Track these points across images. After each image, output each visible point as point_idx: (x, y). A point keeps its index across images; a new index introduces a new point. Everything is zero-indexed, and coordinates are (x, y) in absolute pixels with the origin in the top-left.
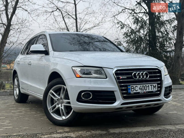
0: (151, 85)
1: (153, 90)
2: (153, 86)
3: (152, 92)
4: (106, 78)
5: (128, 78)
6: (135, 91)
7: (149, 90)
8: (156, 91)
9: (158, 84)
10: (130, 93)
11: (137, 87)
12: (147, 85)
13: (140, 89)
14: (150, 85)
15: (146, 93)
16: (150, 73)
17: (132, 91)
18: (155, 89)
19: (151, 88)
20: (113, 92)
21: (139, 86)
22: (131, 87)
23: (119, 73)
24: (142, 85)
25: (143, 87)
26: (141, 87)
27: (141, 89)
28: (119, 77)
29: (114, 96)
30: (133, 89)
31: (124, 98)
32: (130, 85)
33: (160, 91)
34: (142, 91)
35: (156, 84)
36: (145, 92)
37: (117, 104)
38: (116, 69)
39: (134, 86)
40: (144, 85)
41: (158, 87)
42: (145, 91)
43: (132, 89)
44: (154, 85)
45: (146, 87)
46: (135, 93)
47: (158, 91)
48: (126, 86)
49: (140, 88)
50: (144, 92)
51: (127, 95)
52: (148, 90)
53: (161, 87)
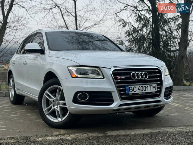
1: (152, 91)
2: (152, 87)
3: (152, 92)
4: (104, 78)
5: (126, 78)
6: (133, 92)
7: (148, 90)
8: (156, 92)
9: (158, 85)
10: (128, 94)
11: (136, 87)
12: (146, 86)
13: (138, 90)
14: (150, 86)
15: (145, 94)
16: (149, 73)
17: (130, 92)
18: (154, 89)
19: (150, 88)
20: (110, 93)
22: (130, 87)
23: (117, 73)
25: (142, 87)
26: (140, 88)
27: (140, 90)
28: (117, 77)
29: (112, 97)
30: (132, 89)
31: (122, 99)
32: (128, 86)
33: (160, 92)
34: (141, 92)
35: (156, 85)
37: (114, 105)
38: (113, 69)
39: (133, 87)
40: (143, 86)
41: (158, 88)
42: (143, 92)
43: (130, 89)
44: (154, 85)
45: (145, 87)
46: (133, 94)
47: (158, 92)
48: (125, 87)
49: (139, 89)
50: (143, 93)
51: (124, 96)
52: (147, 91)
53: (161, 88)
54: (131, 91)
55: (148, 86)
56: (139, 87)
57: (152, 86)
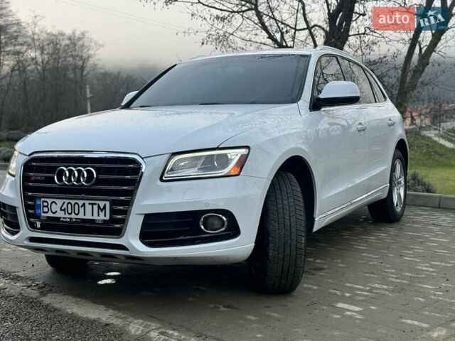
0: (93, 204)
1: (95, 217)
2: (96, 207)
3: (93, 221)
6: (50, 214)
7: (85, 215)
8: (105, 221)
9: (113, 203)
12: (81, 203)
13: (61, 210)
14: (90, 204)
15: (76, 221)
17: (44, 212)
18: (102, 214)
19: (92, 210)
20: (15, 209)
21: (60, 202)
22: (44, 202)
24: (67, 201)
25: (70, 205)
26: (65, 206)
27: (64, 210)
30: (47, 206)
32: (40, 198)
34: (67, 216)
35: (108, 204)
36: (74, 220)
39: (50, 201)
41: (113, 212)
42: (73, 216)
44: (102, 204)
45: (76, 206)
46: (49, 218)
47: (112, 220)
48: (34, 199)
49: (63, 208)
50: (71, 219)
52: (81, 216)
53: (127, 214)
54: (46, 209)
55: (84, 205)
56: (64, 203)
57: (95, 204)
